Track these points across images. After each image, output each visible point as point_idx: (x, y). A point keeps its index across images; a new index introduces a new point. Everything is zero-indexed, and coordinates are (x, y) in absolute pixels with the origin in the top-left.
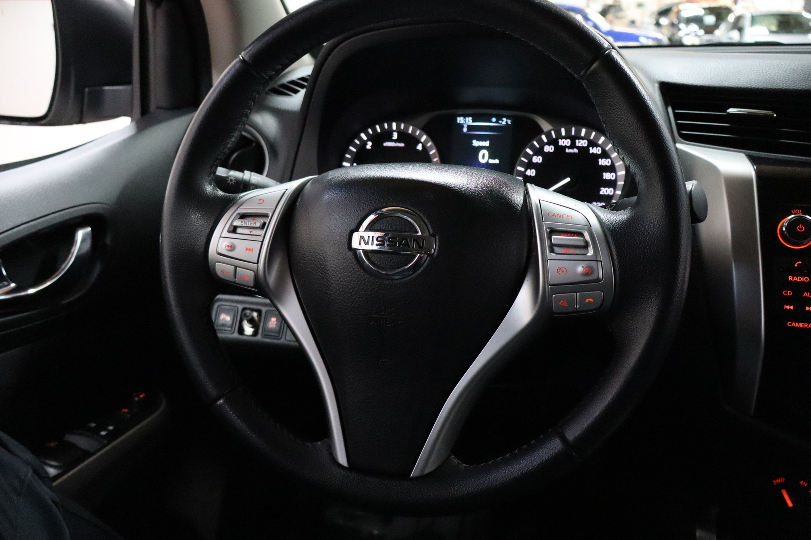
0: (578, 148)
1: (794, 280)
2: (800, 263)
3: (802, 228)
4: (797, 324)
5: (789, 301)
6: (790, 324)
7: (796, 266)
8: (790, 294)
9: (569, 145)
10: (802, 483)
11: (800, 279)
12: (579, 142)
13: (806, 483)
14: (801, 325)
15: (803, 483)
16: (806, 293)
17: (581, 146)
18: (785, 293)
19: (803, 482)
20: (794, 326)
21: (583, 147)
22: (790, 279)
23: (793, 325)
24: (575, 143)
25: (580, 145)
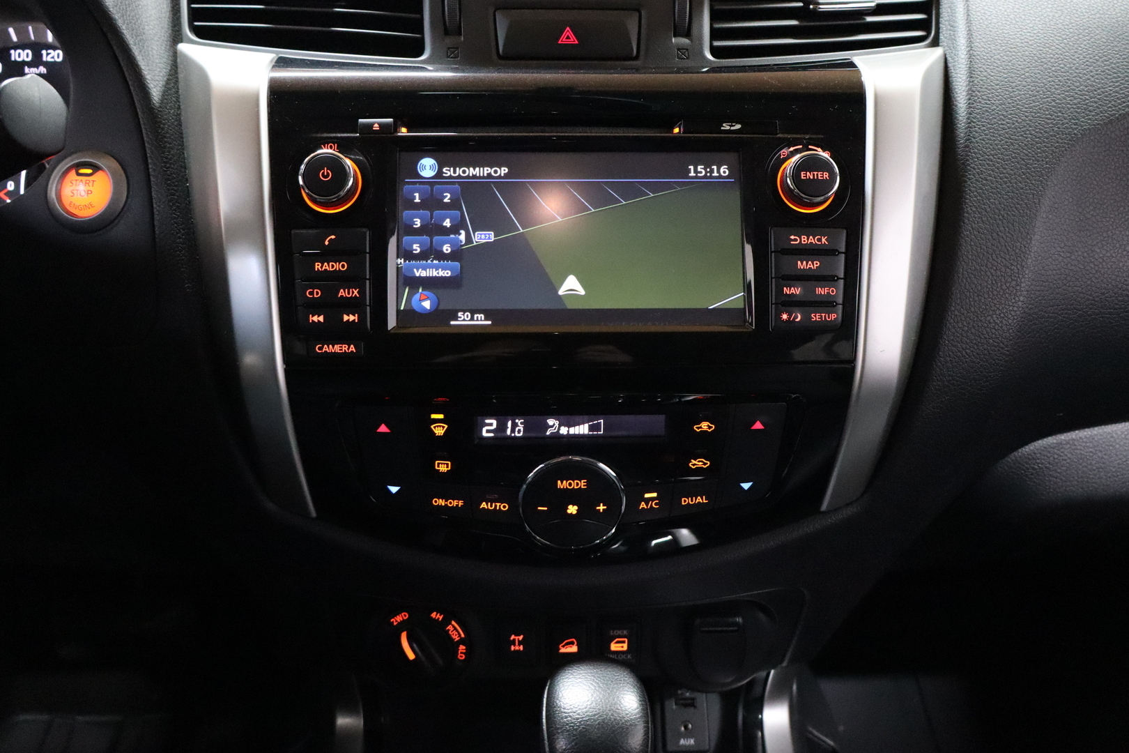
0: (46, 64)
1: (324, 268)
2: (333, 237)
3: (328, 173)
4: (331, 346)
5: (315, 307)
6: (320, 349)
7: (327, 243)
8: (317, 293)
9: (29, 59)
10: (434, 615)
11: (333, 266)
12: (48, 54)
13: (440, 615)
14: (337, 348)
15: (436, 615)
16: (342, 290)
17: (52, 60)
18: (310, 293)
19: (435, 613)
20: (326, 351)
21: (55, 62)
22: (316, 267)
23: (324, 350)
24: (41, 55)
25: (49, 59)
